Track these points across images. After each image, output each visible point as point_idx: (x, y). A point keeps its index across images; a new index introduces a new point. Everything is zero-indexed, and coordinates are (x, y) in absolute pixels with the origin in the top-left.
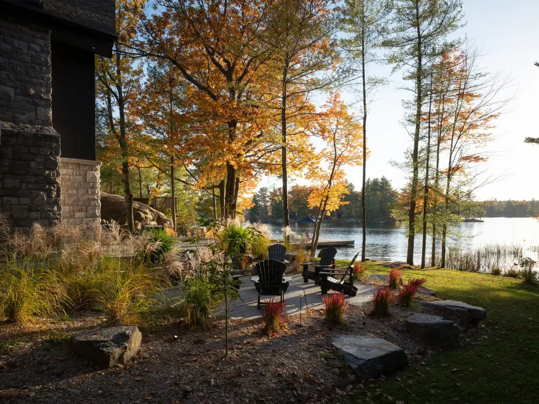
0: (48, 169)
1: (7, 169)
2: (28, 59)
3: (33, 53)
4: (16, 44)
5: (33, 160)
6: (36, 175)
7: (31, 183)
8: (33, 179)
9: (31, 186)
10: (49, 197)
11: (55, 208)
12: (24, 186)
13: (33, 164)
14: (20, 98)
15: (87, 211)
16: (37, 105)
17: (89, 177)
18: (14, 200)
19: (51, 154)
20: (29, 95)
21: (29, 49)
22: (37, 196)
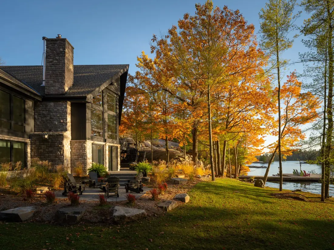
0: (60, 145)
1: (49, 145)
2: (61, 112)
3: (62, 109)
4: (58, 108)
5: (56, 142)
6: (57, 147)
7: (56, 149)
8: (56, 148)
9: (56, 150)
10: (60, 153)
11: (62, 157)
12: (54, 150)
13: (56, 143)
14: (59, 124)
15: (82, 157)
16: (63, 125)
17: (83, 146)
18: (51, 154)
19: (61, 140)
20: (61, 123)
21: (61, 108)
22: (57, 153)
